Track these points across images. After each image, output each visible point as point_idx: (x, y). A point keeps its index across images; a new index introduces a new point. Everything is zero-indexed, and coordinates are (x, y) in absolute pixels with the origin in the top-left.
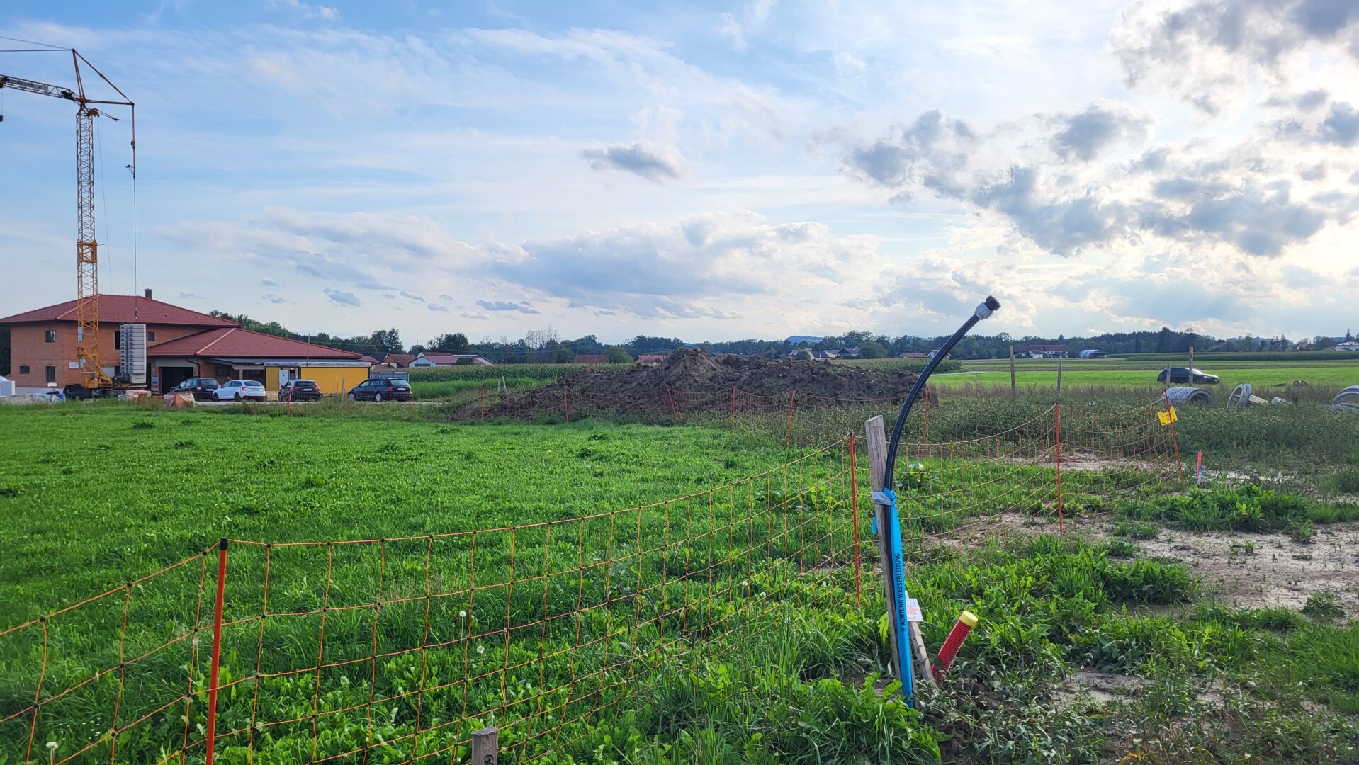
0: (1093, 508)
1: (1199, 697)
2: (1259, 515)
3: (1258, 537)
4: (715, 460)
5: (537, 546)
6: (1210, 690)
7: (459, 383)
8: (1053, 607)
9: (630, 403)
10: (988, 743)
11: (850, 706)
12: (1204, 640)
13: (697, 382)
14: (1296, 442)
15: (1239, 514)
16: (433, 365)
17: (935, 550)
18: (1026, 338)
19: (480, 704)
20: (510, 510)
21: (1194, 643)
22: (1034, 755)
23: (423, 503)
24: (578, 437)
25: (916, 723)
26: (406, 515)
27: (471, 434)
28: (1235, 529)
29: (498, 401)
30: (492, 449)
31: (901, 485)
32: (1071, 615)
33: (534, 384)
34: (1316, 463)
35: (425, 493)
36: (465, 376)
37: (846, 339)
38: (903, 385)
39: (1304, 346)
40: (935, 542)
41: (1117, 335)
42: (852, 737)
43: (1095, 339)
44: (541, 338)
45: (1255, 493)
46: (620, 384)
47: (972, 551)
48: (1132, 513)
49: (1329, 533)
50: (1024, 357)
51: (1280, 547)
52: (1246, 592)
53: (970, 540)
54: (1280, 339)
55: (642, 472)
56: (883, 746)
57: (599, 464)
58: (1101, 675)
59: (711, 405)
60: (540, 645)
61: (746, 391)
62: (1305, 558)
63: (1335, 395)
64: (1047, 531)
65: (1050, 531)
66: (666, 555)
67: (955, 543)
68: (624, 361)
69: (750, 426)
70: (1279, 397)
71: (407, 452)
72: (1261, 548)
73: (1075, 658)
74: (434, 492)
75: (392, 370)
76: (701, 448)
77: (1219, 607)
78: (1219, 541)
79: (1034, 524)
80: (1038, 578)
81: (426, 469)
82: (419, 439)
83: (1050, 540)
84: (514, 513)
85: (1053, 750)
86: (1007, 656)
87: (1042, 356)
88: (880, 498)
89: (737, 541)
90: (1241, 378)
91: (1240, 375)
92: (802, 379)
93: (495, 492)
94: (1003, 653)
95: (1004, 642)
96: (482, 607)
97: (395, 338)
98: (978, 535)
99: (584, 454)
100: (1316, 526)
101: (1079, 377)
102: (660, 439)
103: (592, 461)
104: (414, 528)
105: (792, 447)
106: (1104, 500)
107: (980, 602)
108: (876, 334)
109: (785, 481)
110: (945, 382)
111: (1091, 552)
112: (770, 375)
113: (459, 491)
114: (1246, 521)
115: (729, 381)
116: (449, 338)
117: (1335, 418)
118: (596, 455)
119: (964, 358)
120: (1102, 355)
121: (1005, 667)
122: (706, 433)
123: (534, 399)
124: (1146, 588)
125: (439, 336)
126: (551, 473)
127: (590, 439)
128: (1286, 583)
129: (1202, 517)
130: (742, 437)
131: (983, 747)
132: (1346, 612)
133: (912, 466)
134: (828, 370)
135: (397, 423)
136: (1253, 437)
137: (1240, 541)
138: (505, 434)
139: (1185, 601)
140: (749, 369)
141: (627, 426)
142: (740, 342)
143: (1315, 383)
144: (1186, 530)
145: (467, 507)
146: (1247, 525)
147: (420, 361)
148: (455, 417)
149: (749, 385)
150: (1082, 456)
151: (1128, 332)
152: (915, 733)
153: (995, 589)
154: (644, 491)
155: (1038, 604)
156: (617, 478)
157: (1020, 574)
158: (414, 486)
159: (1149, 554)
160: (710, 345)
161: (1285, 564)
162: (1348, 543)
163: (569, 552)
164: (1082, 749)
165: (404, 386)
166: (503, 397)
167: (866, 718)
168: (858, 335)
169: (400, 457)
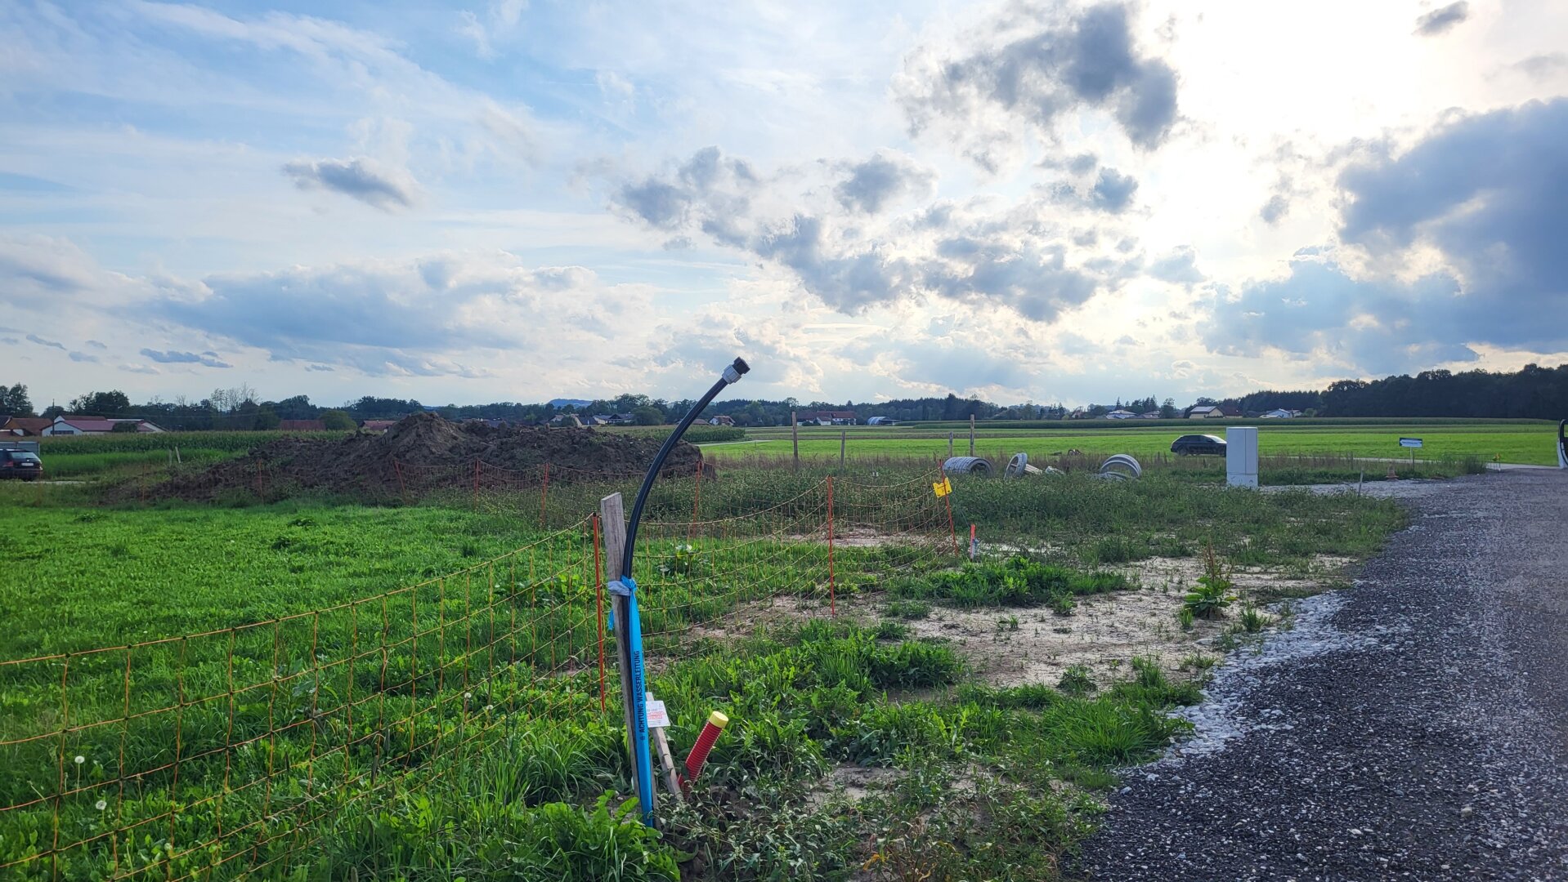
0: (869, 588)
1: (954, 785)
2: (1025, 590)
3: (1023, 612)
4: (451, 547)
5: (201, 664)
6: (965, 776)
7: (116, 455)
8: (814, 698)
9: (347, 479)
10: (732, 859)
11: (577, 831)
12: (962, 723)
13: (433, 453)
14: (1064, 512)
15: (1007, 588)
16: (78, 433)
17: (698, 643)
18: (813, 403)
19: (96, 876)
20: (168, 619)
21: (953, 726)
22: (780, 867)
23: (42, 614)
24: (274, 522)
25: (655, 844)
26: (15, 632)
27: (125, 522)
28: (1003, 604)
29: (167, 478)
30: (152, 541)
31: (667, 570)
32: (832, 707)
33: (218, 456)
34: (1081, 533)
35: (47, 601)
36: (124, 447)
37: (618, 403)
38: (677, 456)
39: (1079, 415)
40: (700, 633)
41: (905, 401)
42: (578, 868)
43: (882, 405)
44: (233, 399)
45: (1024, 566)
46: (334, 456)
47: (739, 641)
48: (906, 592)
49: (1088, 604)
50: (811, 425)
51: (1043, 621)
52: (1008, 669)
53: (738, 629)
54: (1057, 406)
55: (355, 565)
56: (613, 875)
57: (300, 555)
58: (860, 770)
59: (450, 481)
60: (191, 791)
61: (494, 464)
62: (1065, 631)
63: (1103, 463)
64: (819, 615)
65: (823, 615)
66: (373, 666)
67: (719, 633)
68: (345, 427)
69: (495, 505)
70: (1053, 466)
71: (27, 547)
72: (1026, 622)
73: (833, 753)
74: (60, 599)
75: (15, 438)
76: (435, 533)
77: (980, 687)
78: (987, 617)
79: (805, 608)
80: (802, 668)
81: (51, 570)
82: (46, 529)
83: (821, 625)
84: (175, 623)
85: (800, 859)
86: (763, 757)
87: (830, 423)
88: (617, 588)
89: (464, 644)
90: (1021, 447)
91: (1021, 444)
92: (561, 450)
93: (150, 595)
94: (757, 754)
95: (760, 742)
96: (110, 749)
97: (21, 397)
98: (748, 622)
99: (281, 544)
100: (1077, 598)
101: (865, 446)
102: (384, 523)
103: (291, 552)
104: (26, 648)
105: (545, 529)
106: (878, 578)
107: (737, 700)
108: (652, 398)
109: (533, 570)
110: (727, 452)
111: (860, 636)
112: (522, 445)
113: (96, 596)
114: (1013, 595)
115: (474, 452)
116: (100, 396)
117: (1100, 487)
118: (297, 545)
119: (748, 426)
120: (890, 422)
121: (758, 769)
122: (442, 515)
123: (217, 476)
124: (912, 671)
125: (87, 395)
126: (233, 569)
127: (289, 526)
128: (1045, 658)
129: (972, 593)
130: (486, 518)
131: (726, 864)
132: (1097, 683)
133: (678, 548)
134: (591, 439)
135: (15, 509)
136: (1026, 508)
137: (1006, 616)
138: (174, 520)
139: (949, 683)
140: (499, 437)
141: (340, 508)
142: (492, 405)
143: (1086, 452)
144: (956, 607)
145: (107, 617)
146: (1015, 600)
147: (57, 428)
148: (104, 500)
149: (497, 456)
150: (862, 531)
151: (915, 398)
152: (652, 855)
153: (754, 684)
154: (355, 589)
155: (799, 696)
156: (322, 573)
157: (783, 665)
158: (31, 592)
159: (920, 635)
160: (456, 409)
161: (1046, 638)
162: (1104, 614)
163: (244, 669)
164: (830, 854)
165: (31, 460)
166: (173, 473)
167: (595, 845)
168: (632, 399)
169: (17, 555)
